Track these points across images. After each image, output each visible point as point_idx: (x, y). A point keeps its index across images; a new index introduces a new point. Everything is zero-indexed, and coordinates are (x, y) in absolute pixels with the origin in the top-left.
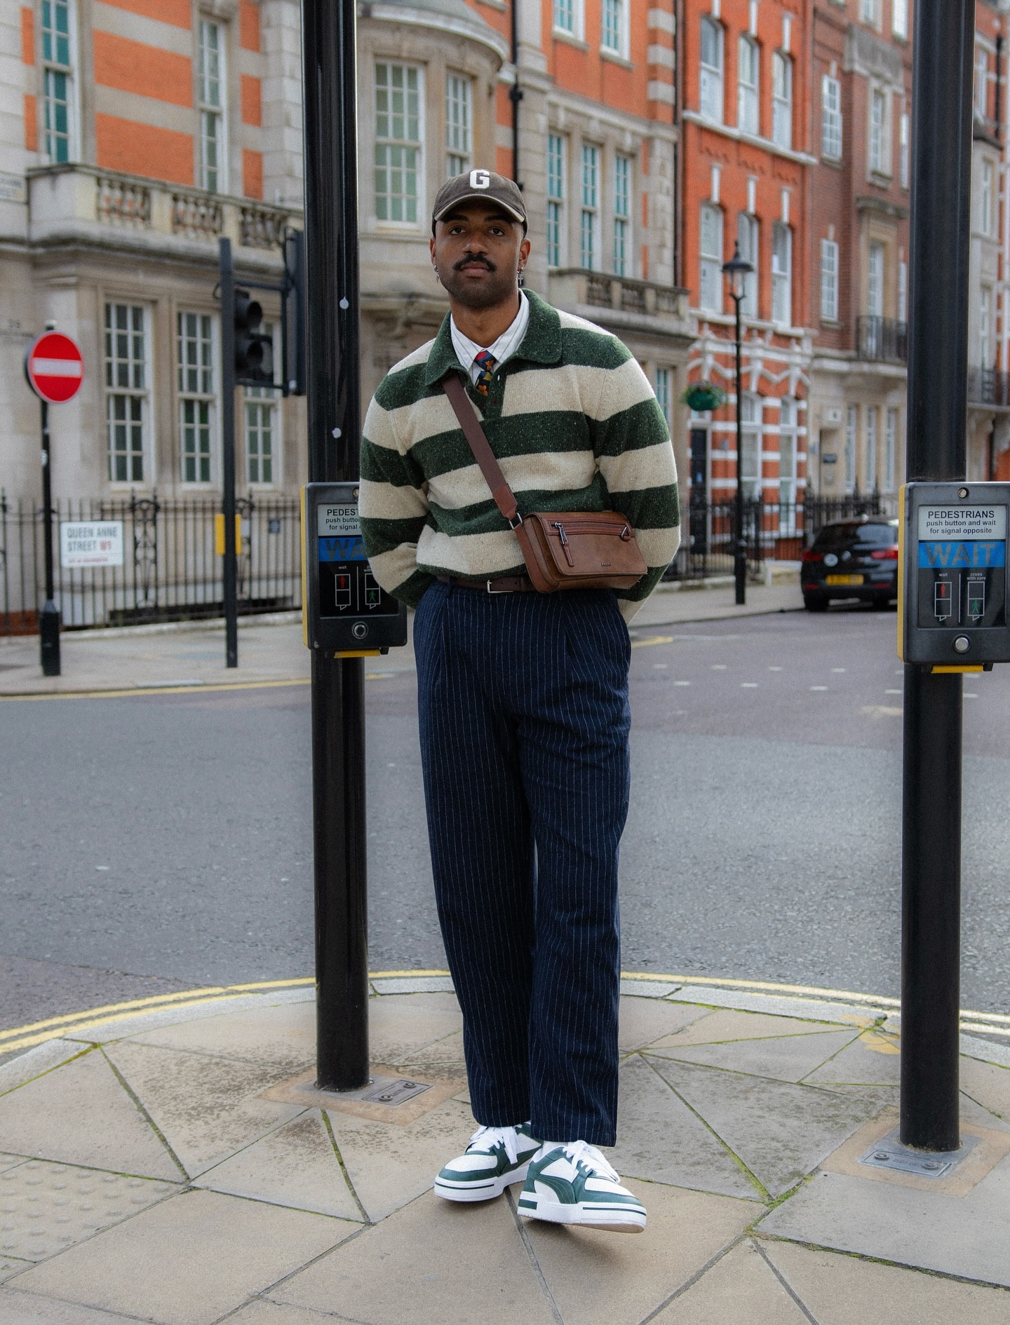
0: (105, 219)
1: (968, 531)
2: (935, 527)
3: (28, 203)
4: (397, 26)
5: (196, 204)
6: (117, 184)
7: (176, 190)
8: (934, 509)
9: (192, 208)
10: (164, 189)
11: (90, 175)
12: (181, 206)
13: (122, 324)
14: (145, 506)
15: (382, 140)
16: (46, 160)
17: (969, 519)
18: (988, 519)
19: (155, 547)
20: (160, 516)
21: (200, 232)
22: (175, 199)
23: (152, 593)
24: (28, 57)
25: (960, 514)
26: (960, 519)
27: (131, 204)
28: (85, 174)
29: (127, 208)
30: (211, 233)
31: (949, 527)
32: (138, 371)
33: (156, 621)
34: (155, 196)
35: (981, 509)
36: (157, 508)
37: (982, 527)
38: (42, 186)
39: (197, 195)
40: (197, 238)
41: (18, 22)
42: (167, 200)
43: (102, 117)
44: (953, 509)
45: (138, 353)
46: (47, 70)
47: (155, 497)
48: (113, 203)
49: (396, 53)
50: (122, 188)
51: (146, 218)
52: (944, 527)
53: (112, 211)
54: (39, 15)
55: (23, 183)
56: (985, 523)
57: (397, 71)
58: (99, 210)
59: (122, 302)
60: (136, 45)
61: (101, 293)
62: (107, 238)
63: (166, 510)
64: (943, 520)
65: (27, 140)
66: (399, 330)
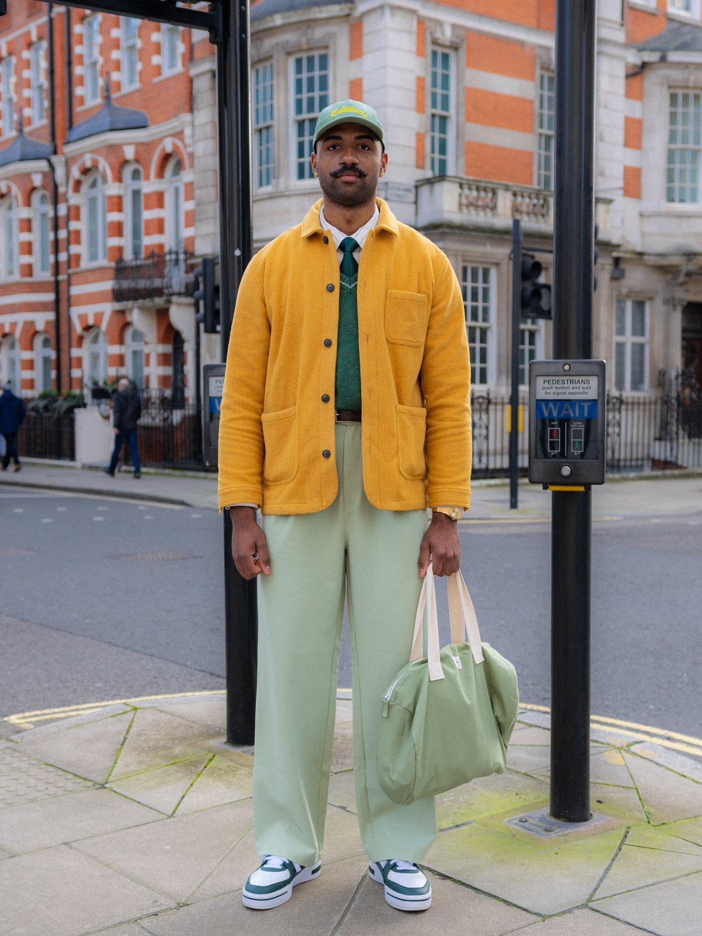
0: (465, 210)
1: (571, 394)
2: (548, 391)
3: (416, 203)
4: (686, 66)
5: (530, 198)
6: (474, 187)
7: (515, 189)
8: (547, 378)
9: (527, 200)
10: (507, 188)
11: (455, 182)
12: (519, 199)
13: (475, 279)
14: (481, 400)
15: (673, 146)
16: (429, 174)
17: (572, 385)
18: (586, 385)
19: (487, 428)
20: (492, 407)
21: (532, 216)
22: (515, 195)
23: (484, 459)
24: (420, 108)
25: (566, 382)
26: (566, 385)
27: (484, 200)
28: (452, 181)
29: (480, 203)
30: (540, 217)
31: (558, 391)
32: (486, 310)
33: (485, 478)
34: (501, 194)
35: (580, 378)
36: (489, 402)
37: (581, 390)
38: (425, 191)
39: (530, 191)
40: (530, 220)
41: (413, 87)
42: (509, 195)
43: (469, 144)
44: (561, 378)
45: (486, 298)
46: (433, 116)
47: (488, 394)
48: (471, 200)
49: (684, 84)
50: (478, 189)
51: (494, 208)
52: (554, 390)
53: (470, 205)
54: (429, 81)
55: (414, 190)
56: (583, 388)
57: (686, 97)
58: (460, 205)
59: (475, 265)
60: (494, 94)
61: (460, 258)
62: (466, 223)
63: (496, 404)
64: (554, 386)
65: (417, 162)
66: (681, 279)
